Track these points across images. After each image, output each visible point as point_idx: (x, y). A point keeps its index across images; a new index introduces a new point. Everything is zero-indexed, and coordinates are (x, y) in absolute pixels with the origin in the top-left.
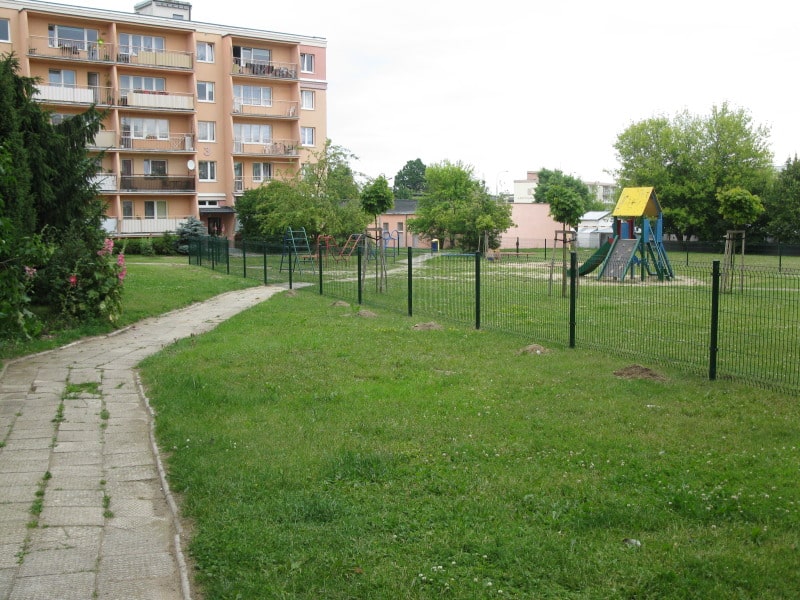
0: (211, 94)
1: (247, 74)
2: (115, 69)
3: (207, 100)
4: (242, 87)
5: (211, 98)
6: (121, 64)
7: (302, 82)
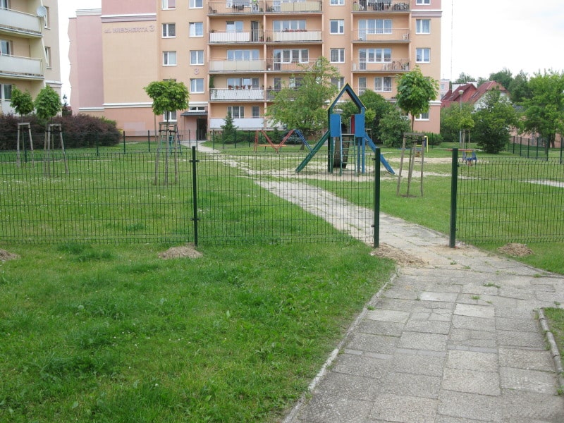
0: (341, 28)
1: (369, 10)
2: (264, 17)
3: (339, 33)
4: (367, 21)
5: (341, 31)
6: (269, 13)
7: (413, 13)
